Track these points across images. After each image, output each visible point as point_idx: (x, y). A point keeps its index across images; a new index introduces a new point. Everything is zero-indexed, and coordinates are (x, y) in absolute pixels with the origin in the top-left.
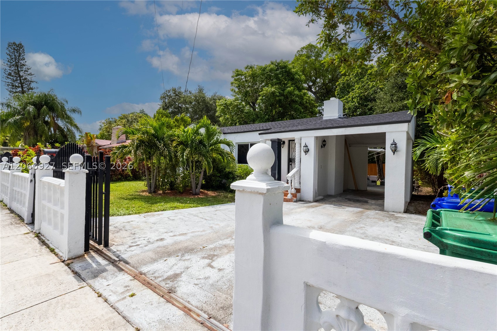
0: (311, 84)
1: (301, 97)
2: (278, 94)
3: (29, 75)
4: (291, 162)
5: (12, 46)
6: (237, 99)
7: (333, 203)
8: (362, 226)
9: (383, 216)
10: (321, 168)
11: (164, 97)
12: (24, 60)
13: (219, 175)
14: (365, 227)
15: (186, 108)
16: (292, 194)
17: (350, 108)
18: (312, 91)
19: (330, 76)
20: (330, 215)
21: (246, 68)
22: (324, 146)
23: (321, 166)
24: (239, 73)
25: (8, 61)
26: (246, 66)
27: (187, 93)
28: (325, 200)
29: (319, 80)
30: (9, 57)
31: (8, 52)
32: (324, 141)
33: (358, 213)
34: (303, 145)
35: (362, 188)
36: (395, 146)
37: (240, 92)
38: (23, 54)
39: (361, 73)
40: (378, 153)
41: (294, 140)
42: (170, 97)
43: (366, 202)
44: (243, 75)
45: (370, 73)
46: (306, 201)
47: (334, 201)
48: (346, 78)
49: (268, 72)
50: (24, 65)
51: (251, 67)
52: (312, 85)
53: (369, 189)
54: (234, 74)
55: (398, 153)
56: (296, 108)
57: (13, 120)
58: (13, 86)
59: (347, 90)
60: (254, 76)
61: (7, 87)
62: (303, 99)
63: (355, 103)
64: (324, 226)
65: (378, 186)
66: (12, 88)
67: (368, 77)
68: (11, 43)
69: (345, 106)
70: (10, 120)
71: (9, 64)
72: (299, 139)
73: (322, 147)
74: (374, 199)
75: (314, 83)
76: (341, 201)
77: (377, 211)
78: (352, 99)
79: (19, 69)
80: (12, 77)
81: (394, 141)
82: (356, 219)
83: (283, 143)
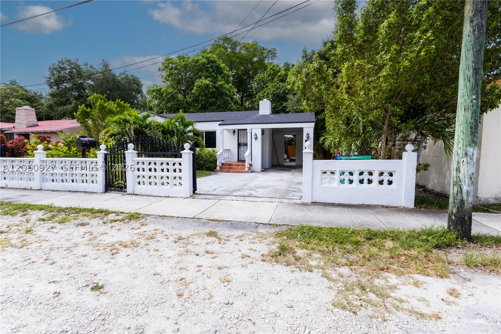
2: (211, 86)
4: (240, 145)
16: (248, 168)
22: (263, 135)
24: (171, 61)
28: (266, 171)
32: (263, 131)
34: (253, 134)
35: (281, 163)
37: (172, 80)
39: (273, 75)
41: (247, 130)
44: (175, 64)
45: (280, 75)
46: (256, 172)
48: (261, 76)
49: (200, 65)
51: (183, 58)
59: (262, 86)
60: (186, 66)
72: (250, 130)
74: (293, 169)
81: (308, 133)
83: (234, 131)
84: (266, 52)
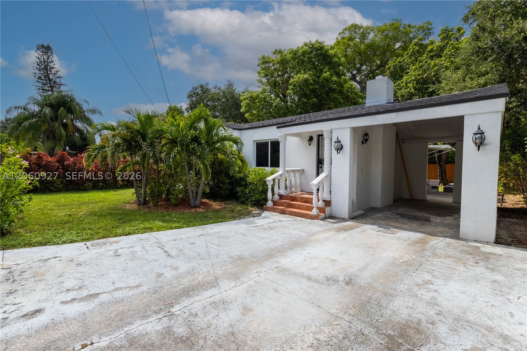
0: (355, 72)
1: (341, 85)
2: (312, 81)
3: (58, 78)
4: (321, 163)
5: (40, 49)
6: (264, 91)
7: (378, 222)
8: (427, 277)
9: (462, 251)
10: (362, 171)
11: (191, 95)
12: (53, 62)
13: (228, 181)
14: (433, 280)
15: (214, 106)
16: (318, 208)
17: (403, 95)
18: (356, 81)
19: (378, 63)
20: (371, 247)
21: (275, 53)
22: (366, 142)
23: (362, 169)
24: (265, 60)
25: (38, 65)
26: (273, 50)
27: (216, 90)
28: (367, 216)
29: (365, 67)
30: (38, 60)
31: (37, 56)
32: (366, 134)
33: (417, 242)
34: (334, 139)
35: (418, 197)
36: (482, 136)
37: (269, 83)
38: (51, 57)
39: (418, 52)
40: (440, 151)
41: (323, 135)
42: (197, 94)
43: (428, 220)
44: (271, 62)
45: (431, 49)
46: (338, 218)
47: (380, 218)
48: (398, 60)
49: (300, 56)
50: (53, 68)
51: (280, 52)
52: (357, 74)
53: (429, 198)
54: (260, 62)
55: (486, 147)
56: (334, 98)
57: (28, 123)
58: (43, 90)
59: (399, 75)
60: (283, 62)
61: (37, 91)
62: (342, 87)
63: (411, 89)
64: (355, 276)
65: (440, 193)
66: (43, 92)
67: (427, 55)
68: (40, 46)
69: (396, 94)
70: (25, 123)
71: (38, 67)
72: (329, 132)
73: (363, 143)
74: (439, 215)
75: (359, 71)
76: (390, 219)
77: (448, 240)
78: (406, 84)
79: (49, 73)
80: (42, 81)
81: (479, 128)
82: (414, 257)
83: (311, 139)
84: (414, 30)
